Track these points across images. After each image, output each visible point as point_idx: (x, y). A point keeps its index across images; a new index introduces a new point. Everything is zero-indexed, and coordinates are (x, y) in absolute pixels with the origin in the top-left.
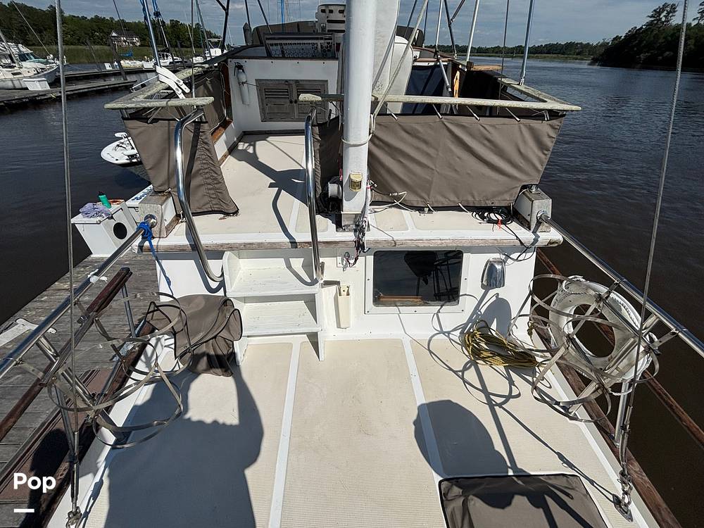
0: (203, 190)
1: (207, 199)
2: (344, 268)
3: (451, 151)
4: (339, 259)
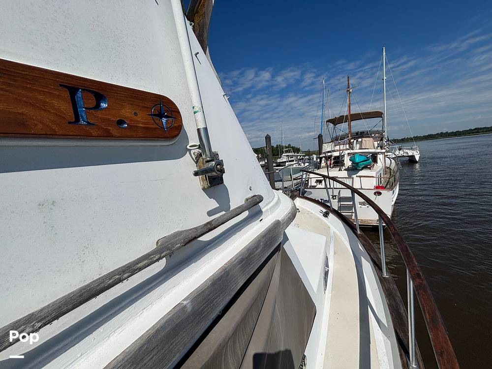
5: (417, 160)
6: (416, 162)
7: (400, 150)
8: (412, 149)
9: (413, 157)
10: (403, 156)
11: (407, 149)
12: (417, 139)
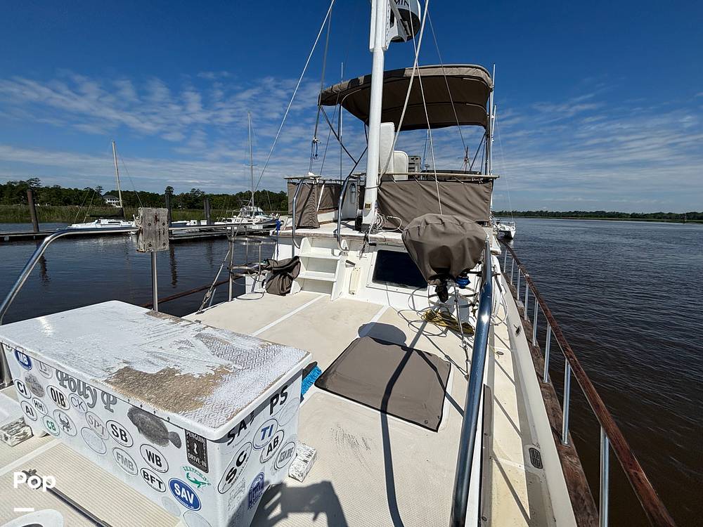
0: (307, 215)
1: (308, 220)
2: (361, 257)
3: (426, 199)
4: (359, 252)
5: (513, 236)
6: (512, 238)
7: (498, 223)
8: (509, 224)
9: (509, 232)
10: (501, 231)
11: (505, 224)
12: (515, 214)
